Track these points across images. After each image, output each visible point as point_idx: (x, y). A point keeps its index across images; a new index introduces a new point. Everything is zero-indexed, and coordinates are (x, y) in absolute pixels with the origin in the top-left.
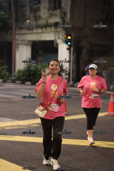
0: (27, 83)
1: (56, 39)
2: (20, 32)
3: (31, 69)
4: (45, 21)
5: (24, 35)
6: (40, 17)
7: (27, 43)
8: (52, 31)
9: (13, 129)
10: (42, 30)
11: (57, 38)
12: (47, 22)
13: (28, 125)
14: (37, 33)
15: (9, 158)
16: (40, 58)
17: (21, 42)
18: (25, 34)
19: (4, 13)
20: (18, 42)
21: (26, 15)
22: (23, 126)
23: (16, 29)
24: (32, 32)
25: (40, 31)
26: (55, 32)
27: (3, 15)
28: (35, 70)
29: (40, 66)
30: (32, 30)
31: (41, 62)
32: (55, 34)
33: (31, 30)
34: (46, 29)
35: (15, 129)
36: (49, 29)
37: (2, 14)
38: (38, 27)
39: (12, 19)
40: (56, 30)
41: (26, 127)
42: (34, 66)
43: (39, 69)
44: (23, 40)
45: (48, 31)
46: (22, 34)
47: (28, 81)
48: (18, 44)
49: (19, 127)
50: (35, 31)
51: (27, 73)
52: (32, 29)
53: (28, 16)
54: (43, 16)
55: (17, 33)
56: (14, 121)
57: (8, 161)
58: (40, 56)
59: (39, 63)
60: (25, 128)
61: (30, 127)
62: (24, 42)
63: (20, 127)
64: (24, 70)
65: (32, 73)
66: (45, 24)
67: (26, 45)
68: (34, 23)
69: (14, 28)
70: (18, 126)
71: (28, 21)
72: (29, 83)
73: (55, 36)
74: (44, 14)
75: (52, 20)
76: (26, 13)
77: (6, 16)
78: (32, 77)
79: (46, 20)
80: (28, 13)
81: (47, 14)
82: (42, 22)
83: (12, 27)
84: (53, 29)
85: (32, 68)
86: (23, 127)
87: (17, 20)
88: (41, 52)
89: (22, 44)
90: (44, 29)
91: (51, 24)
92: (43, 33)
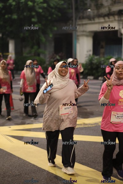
0: (89, 77)
1: (120, 29)
2: (80, 23)
3: (93, 62)
4: (107, 9)
5: (85, 26)
6: (102, 5)
7: (88, 34)
8: (115, 20)
9: (80, 128)
10: (104, 19)
11: (121, 27)
12: (110, 10)
13: (95, 124)
14: (99, 23)
15: (79, 159)
16: (102, 50)
17: (82, 33)
18: (86, 24)
19: (63, 2)
20: (78, 34)
21: (86, 4)
22: (89, 124)
23: (76, 19)
24: (93, 22)
25: (102, 20)
26: (119, 21)
27: (62, 4)
28: (97, 63)
29: (103, 59)
30: (94, 20)
31: (104, 54)
32: (119, 23)
33: (92, 19)
34: (109, 18)
35: (82, 128)
36: (112, 18)
37: (60, 4)
38: (99, 16)
39: (72, 9)
40: (120, 19)
41: (94, 126)
42: (97, 59)
43: (102, 62)
44: (83, 31)
45: (111, 20)
46: (83, 24)
47: (90, 75)
48: (78, 36)
49: (85, 126)
50: (97, 20)
51: (89, 67)
52: (94, 18)
53: (88, 5)
54: (105, 4)
55: (77, 23)
56: (79, 119)
57: (78, 163)
58: (102, 47)
59: (101, 55)
60: (92, 127)
61: (98, 125)
62: (84, 33)
63: (87, 126)
64: (86, 64)
65: (95, 67)
66: (108, 12)
67: (87, 36)
68: (96, 12)
69: (74, 19)
70: (84, 124)
71: (89, 10)
72: (92, 77)
73: (119, 26)
74: (107, 1)
75: (116, 8)
76: (86, 2)
77: (65, 6)
78: (94, 71)
79: (109, 8)
80: (88, 2)
81: (110, 2)
82: (104, 11)
83: (72, 17)
84: (116, 17)
85: (95, 61)
86: (89, 126)
87: (77, 9)
88: (103, 44)
89: (83, 35)
90: (106, 18)
91: (114, 12)
92: (106, 22)
